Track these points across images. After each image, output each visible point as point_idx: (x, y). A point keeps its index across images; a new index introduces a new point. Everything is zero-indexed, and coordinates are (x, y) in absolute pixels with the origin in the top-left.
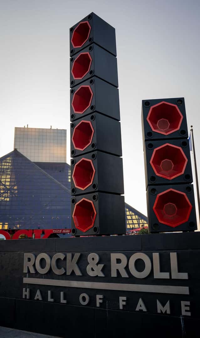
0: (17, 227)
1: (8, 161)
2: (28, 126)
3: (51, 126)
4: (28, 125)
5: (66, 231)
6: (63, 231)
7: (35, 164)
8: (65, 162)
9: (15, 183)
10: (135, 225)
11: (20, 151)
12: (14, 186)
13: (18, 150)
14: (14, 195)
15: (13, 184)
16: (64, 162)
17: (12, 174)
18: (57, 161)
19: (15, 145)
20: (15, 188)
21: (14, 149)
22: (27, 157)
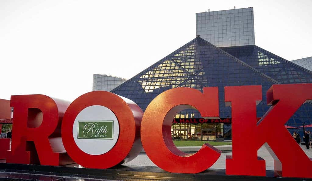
3: (235, 7)
7: (221, 50)
8: (254, 44)
11: (203, 37)
13: (201, 37)
19: (197, 32)
21: (197, 36)
22: (211, 43)
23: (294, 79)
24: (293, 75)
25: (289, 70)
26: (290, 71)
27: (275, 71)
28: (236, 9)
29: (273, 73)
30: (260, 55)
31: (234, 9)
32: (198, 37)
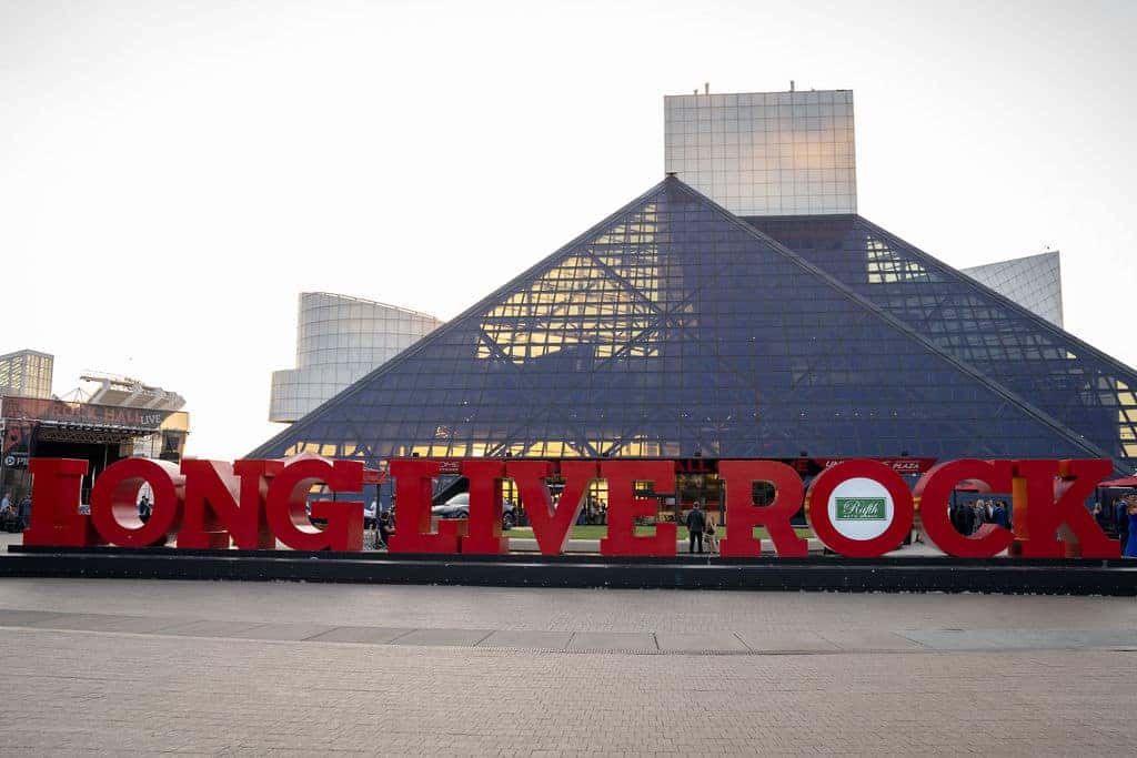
0: (712, 450)
1: (649, 218)
2: (710, 87)
3: (792, 83)
4: (707, 85)
5: (906, 466)
6: (896, 465)
7: (745, 224)
8: (854, 212)
9: (687, 295)
10: (1128, 412)
12: (685, 302)
13: (680, 177)
14: (689, 334)
15: (677, 295)
16: (848, 212)
17: (673, 262)
18: (823, 208)
19: (669, 159)
20: (689, 309)
21: (666, 173)
22: (715, 201)
23: (982, 333)
24: (976, 320)
25: (965, 303)
26: (967, 307)
27: (923, 308)
28: (796, 90)
29: (915, 311)
30: (875, 251)
31: (789, 89)
32: (671, 177)
